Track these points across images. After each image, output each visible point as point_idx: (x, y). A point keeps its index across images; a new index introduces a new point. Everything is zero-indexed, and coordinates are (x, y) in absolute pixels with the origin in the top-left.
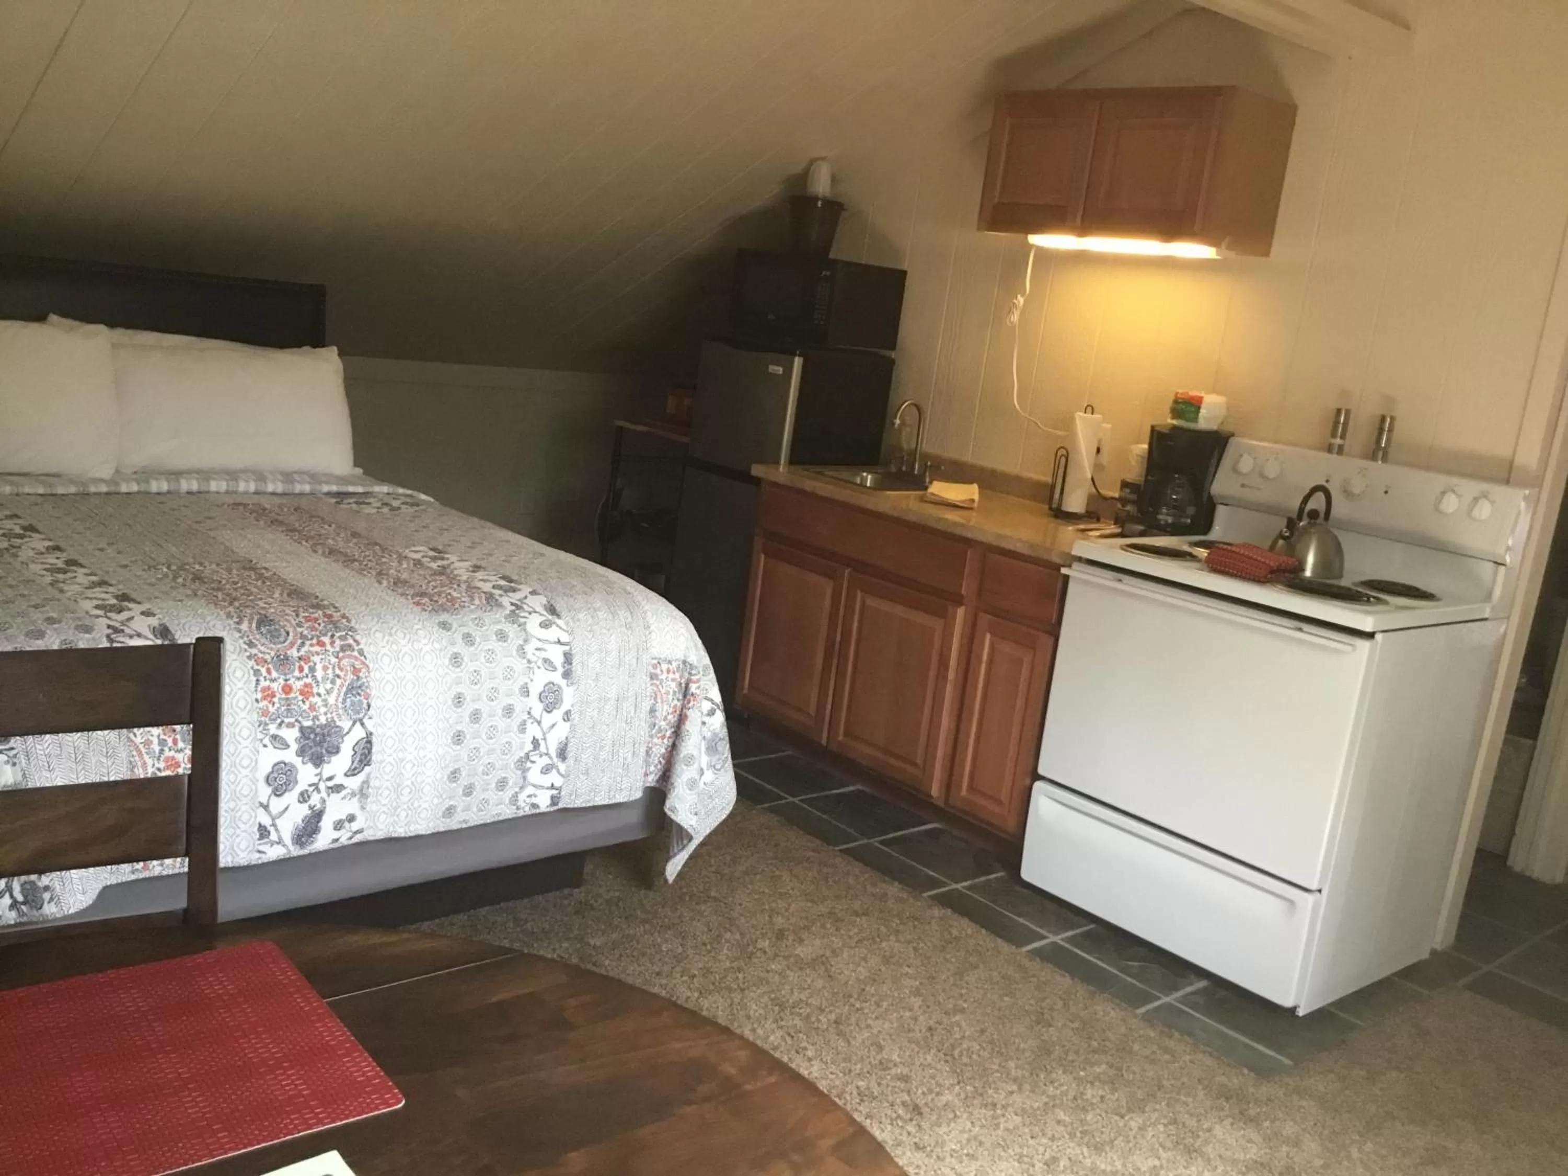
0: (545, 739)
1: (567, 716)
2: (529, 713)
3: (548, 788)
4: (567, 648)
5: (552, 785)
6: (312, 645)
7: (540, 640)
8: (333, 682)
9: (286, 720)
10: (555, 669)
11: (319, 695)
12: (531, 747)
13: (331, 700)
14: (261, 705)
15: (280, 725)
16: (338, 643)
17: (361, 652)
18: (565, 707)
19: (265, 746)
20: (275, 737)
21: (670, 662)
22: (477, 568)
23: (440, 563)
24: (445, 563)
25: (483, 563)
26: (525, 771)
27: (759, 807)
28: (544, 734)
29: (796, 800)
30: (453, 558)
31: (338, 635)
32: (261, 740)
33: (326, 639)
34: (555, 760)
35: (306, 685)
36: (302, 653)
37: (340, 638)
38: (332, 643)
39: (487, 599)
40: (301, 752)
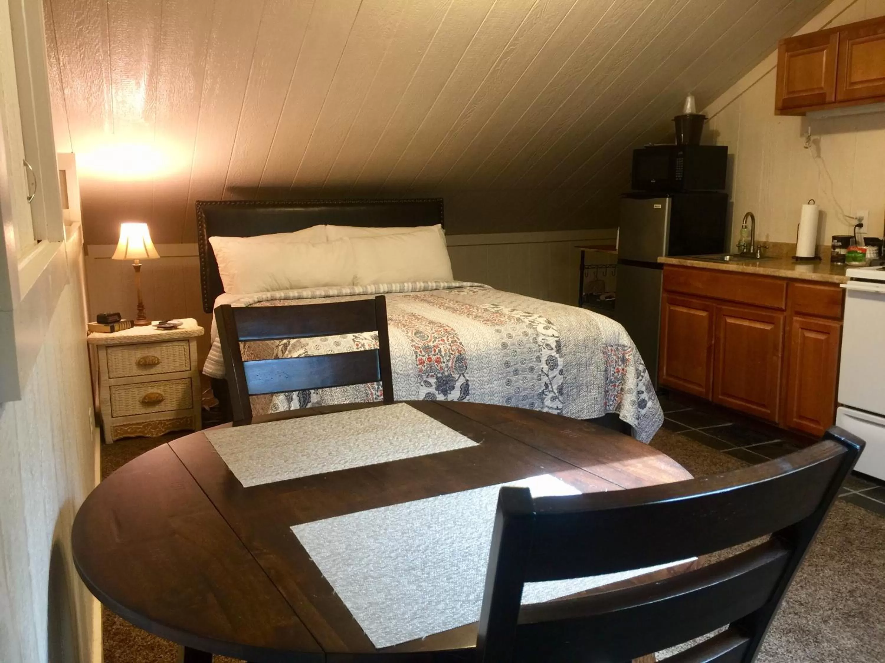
0: (551, 384)
1: (561, 372)
2: (542, 371)
3: (555, 409)
4: (557, 339)
5: (557, 407)
6: (439, 341)
7: (544, 335)
8: (450, 356)
9: (430, 374)
10: (552, 349)
11: (444, 362)
12: (544, 388)
13: (450, 364)
14: (419, 366)
15: (428, 376)
16: (450, 340)
17: (461, 343)
18: (560, 368)
19: (422, 385)
20: (426, 382)
21: (612, 346)
22: (513, 310)
23: (496, 309)
24: (498, 309)
25: (515, 308)
26: (543, 399)
27: (676, 433)
28: (550, 381)
29: (697, 430)
30: (502, 307)
31: (450, 336)
32: (420, 383)
33: (445, 338)
34: (557, 394)
35: (437, 358)
36: (435, 343)
37: (451, 338)
38: (448, 340)
39: (517, 320)
40: (437, 389)
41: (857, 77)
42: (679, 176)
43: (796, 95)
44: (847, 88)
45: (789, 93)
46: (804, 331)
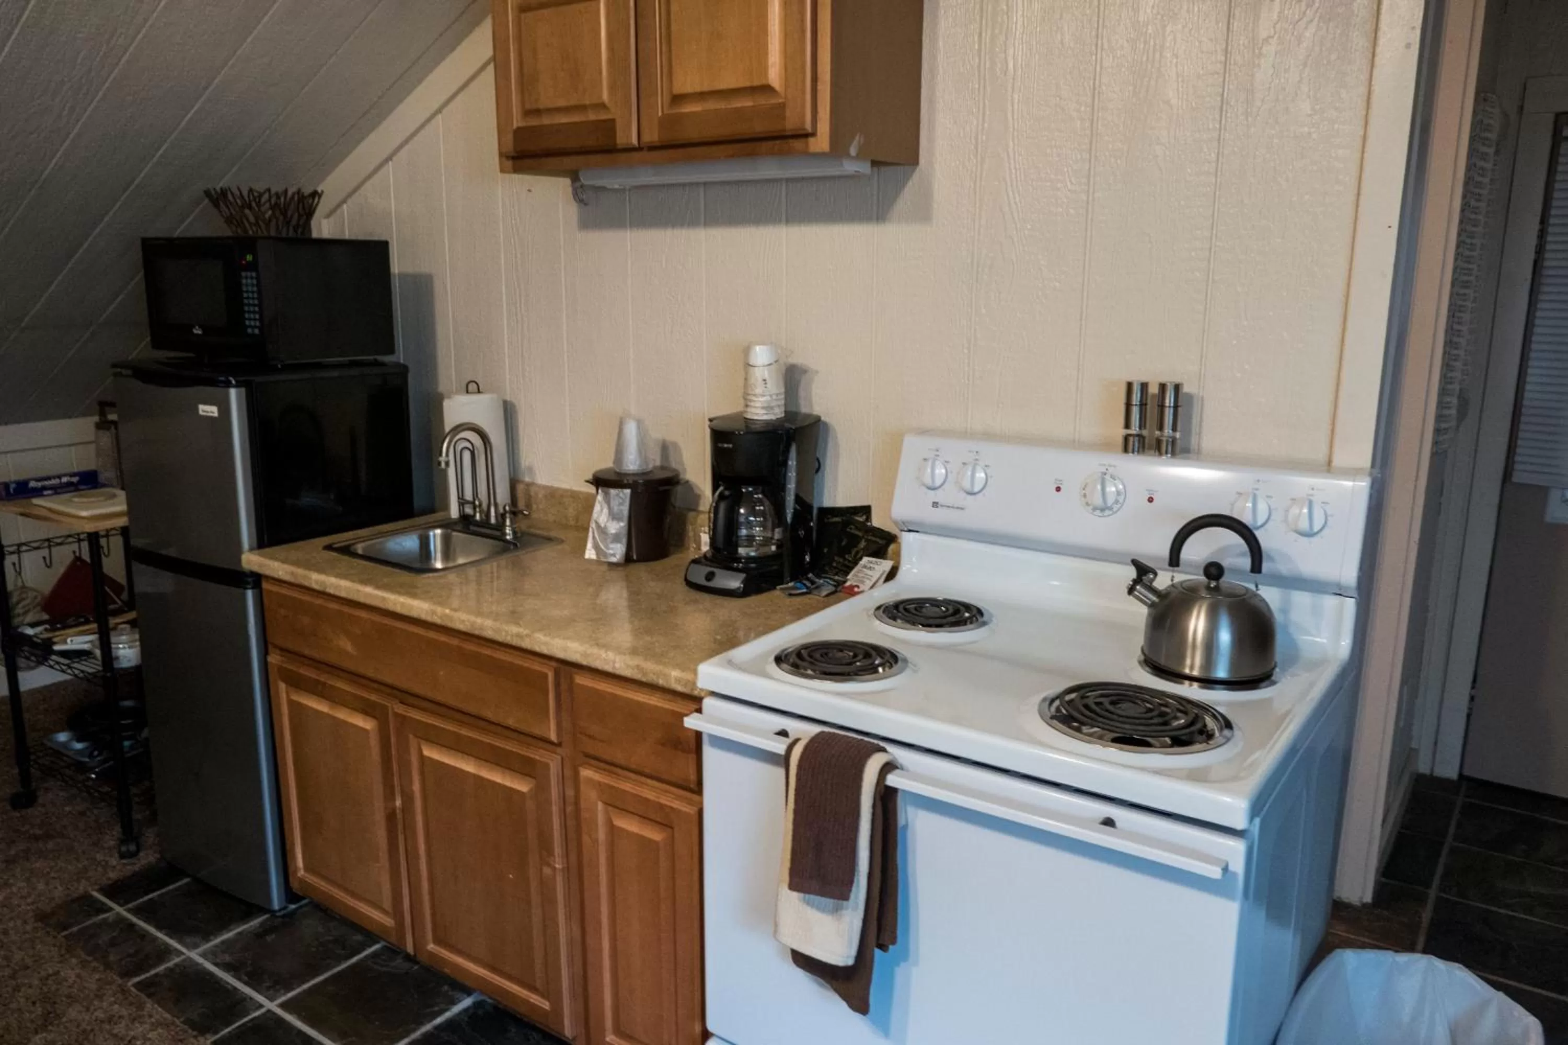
41: (687, 82)
42: (252, 324)
43: (546, 120)
44: (665, 112)
45: (527, 113)
46: (610, 808)
